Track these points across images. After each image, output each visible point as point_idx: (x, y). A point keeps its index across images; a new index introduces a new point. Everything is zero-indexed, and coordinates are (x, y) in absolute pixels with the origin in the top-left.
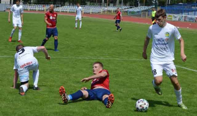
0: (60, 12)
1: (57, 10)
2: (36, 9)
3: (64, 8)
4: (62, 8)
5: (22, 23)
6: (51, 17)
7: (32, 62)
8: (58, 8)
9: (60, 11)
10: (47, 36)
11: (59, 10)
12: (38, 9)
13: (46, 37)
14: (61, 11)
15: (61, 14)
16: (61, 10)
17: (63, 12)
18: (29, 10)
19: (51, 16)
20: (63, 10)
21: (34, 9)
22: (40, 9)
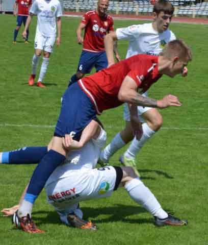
0: (194, 17)
1: (185, 13)
2: (135, 10)
3: (202, 8)
4: (197, 8)
5: (56, 42)
6: (96, 26)
7: (73, 190)
8: (188, 7)
9: (192, 15)
10: (81, 68)
11: (190, 13)
12: (141, 10)
13: (78, 70)
14: (196, 16)
15: (195, 23)
16: (195, 13)
17: (200, 16)
18: (117, 13)
19: (95, 23)
20: (199, 13)
21: (130, 9)
22: (146, 10)
